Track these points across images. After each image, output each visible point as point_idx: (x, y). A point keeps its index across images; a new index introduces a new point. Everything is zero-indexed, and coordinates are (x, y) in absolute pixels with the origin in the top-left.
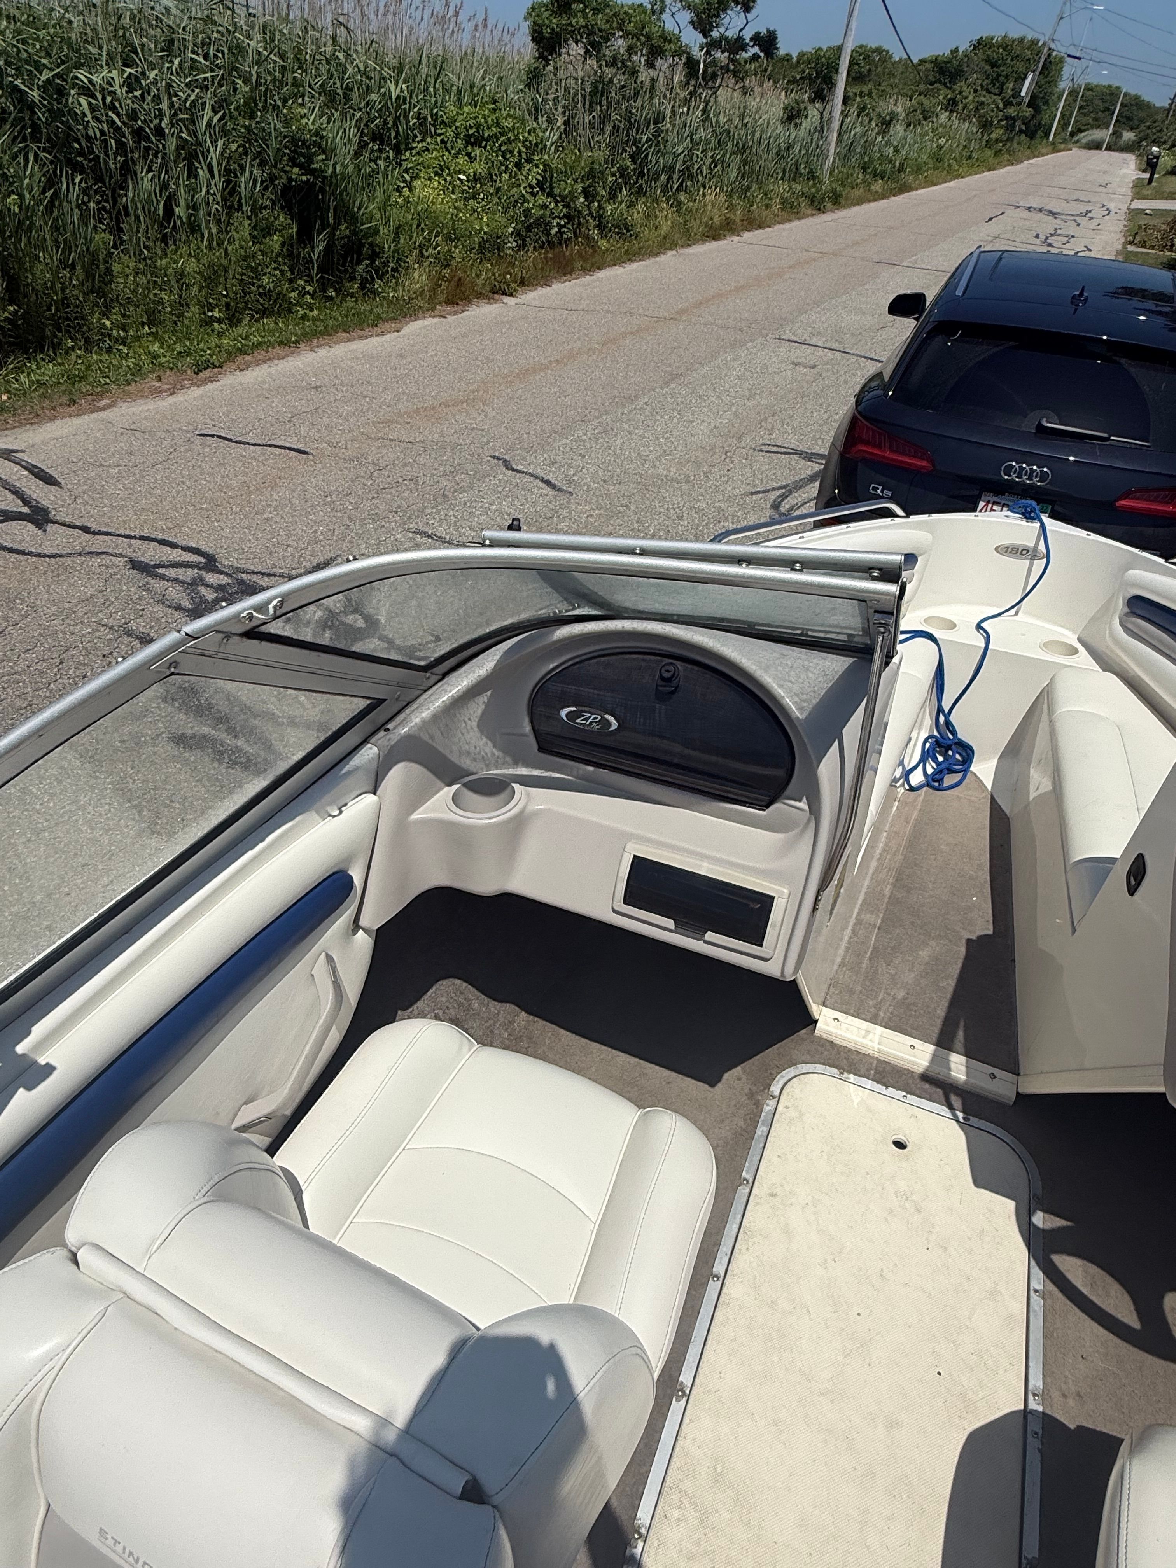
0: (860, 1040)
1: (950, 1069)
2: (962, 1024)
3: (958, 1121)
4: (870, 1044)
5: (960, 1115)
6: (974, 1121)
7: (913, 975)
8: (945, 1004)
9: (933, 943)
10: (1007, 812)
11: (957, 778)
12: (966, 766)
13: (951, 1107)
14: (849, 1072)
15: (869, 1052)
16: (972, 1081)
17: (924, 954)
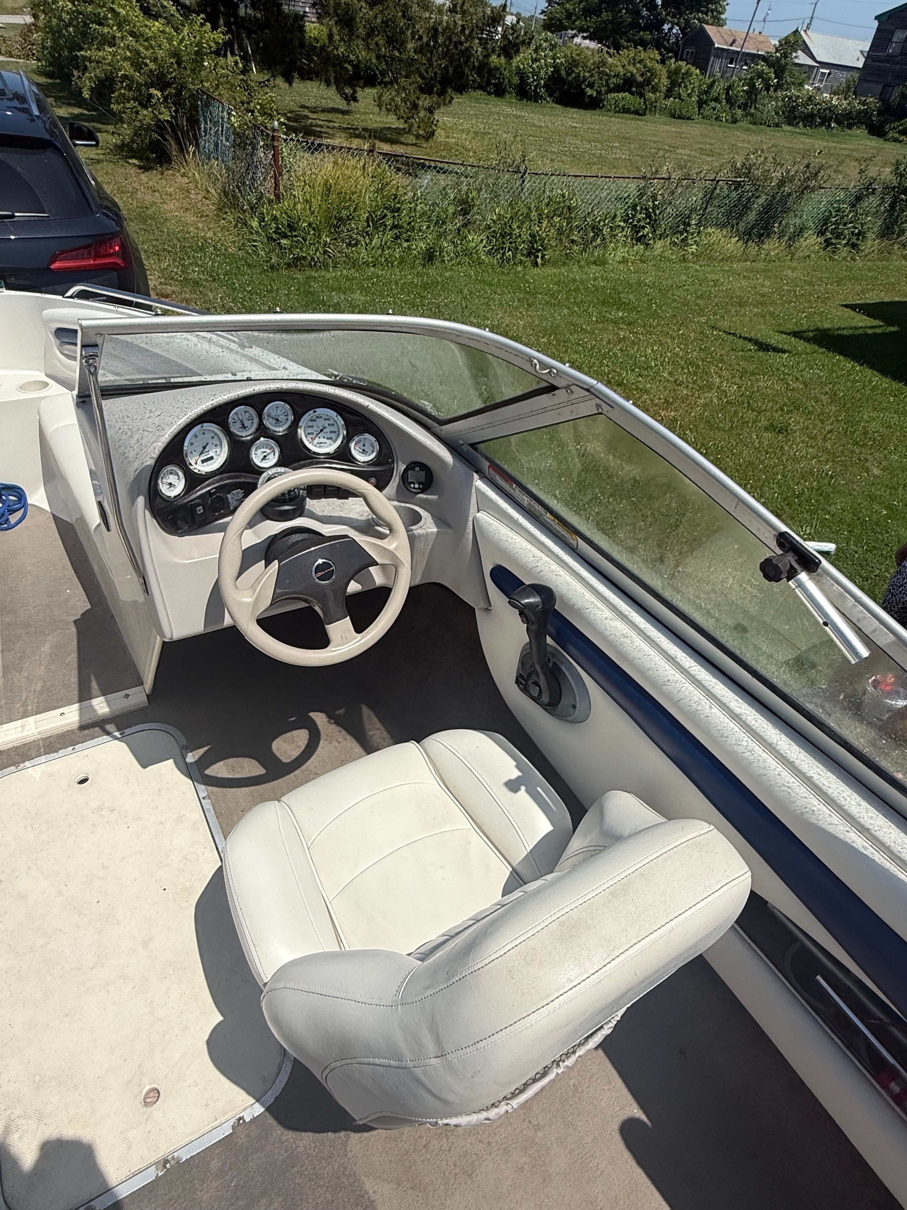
0: (20, 735)
1: (95, 711)
2: (93, 677)
3: (117, 739)
4: (29, 733)
5: (117, 734)
6: (128, 731)
7: (42, 668)
8: (75, 672)
9: (50, 638)
10: (69, 520)
11: (20, 513)
12: (23, 502)
13: (108, 733)
14: (23, 762)
15: (32, 738)
16: (114, 708)
17: (46, 648)
